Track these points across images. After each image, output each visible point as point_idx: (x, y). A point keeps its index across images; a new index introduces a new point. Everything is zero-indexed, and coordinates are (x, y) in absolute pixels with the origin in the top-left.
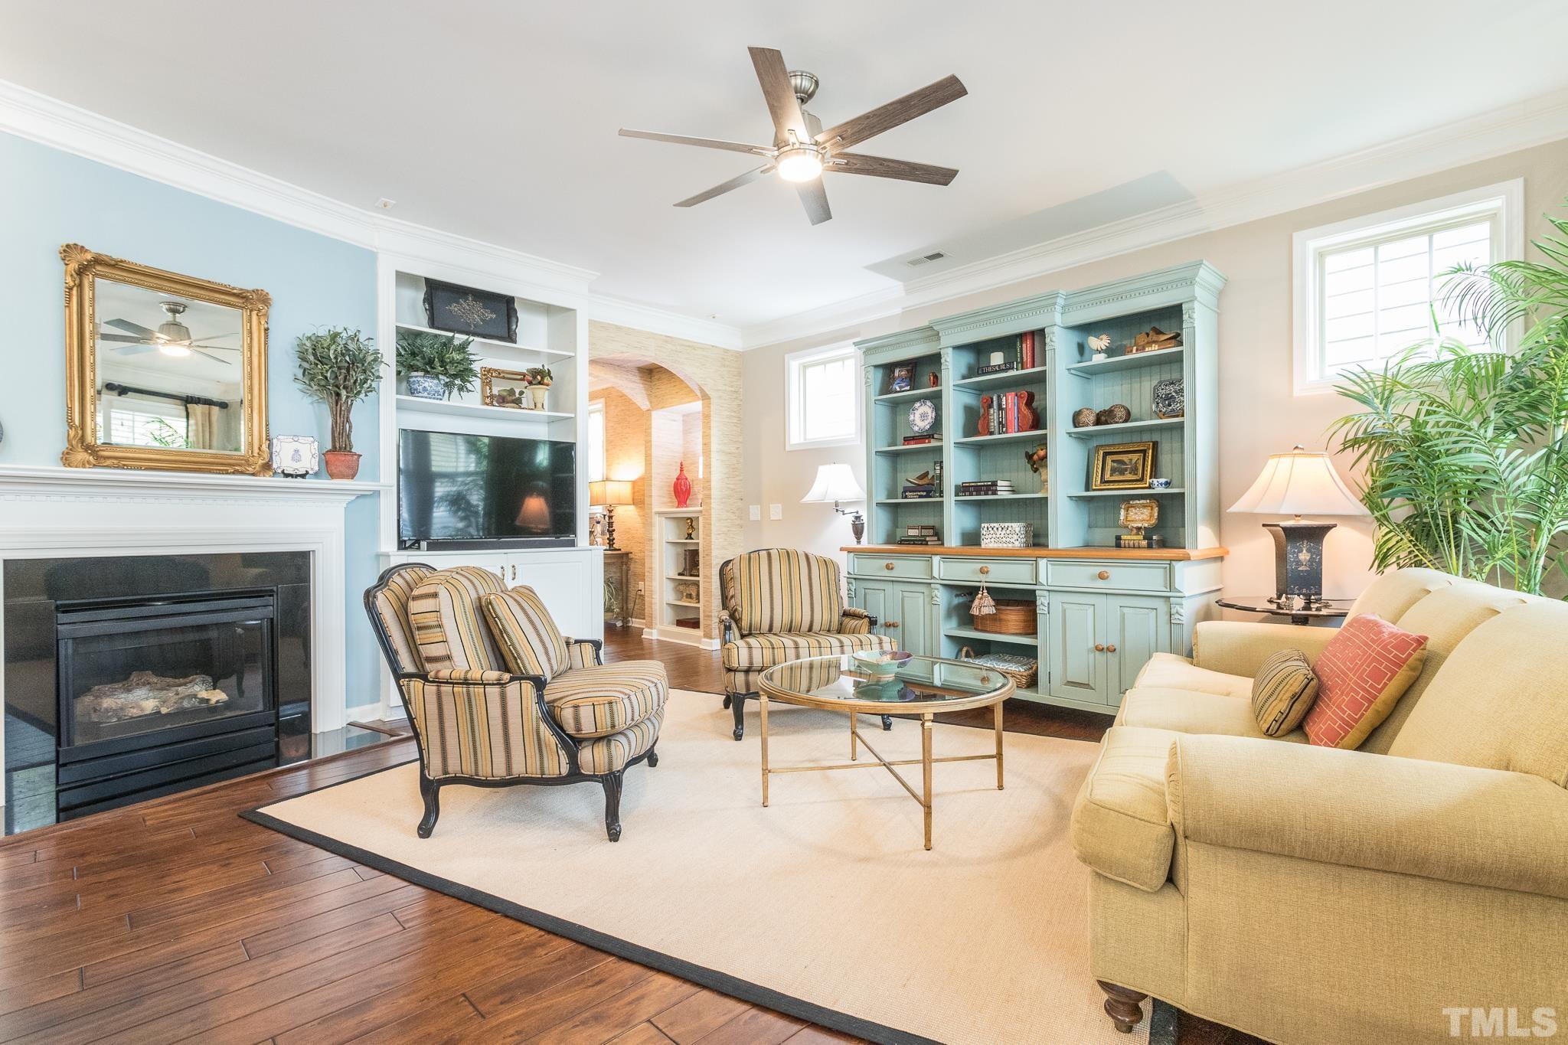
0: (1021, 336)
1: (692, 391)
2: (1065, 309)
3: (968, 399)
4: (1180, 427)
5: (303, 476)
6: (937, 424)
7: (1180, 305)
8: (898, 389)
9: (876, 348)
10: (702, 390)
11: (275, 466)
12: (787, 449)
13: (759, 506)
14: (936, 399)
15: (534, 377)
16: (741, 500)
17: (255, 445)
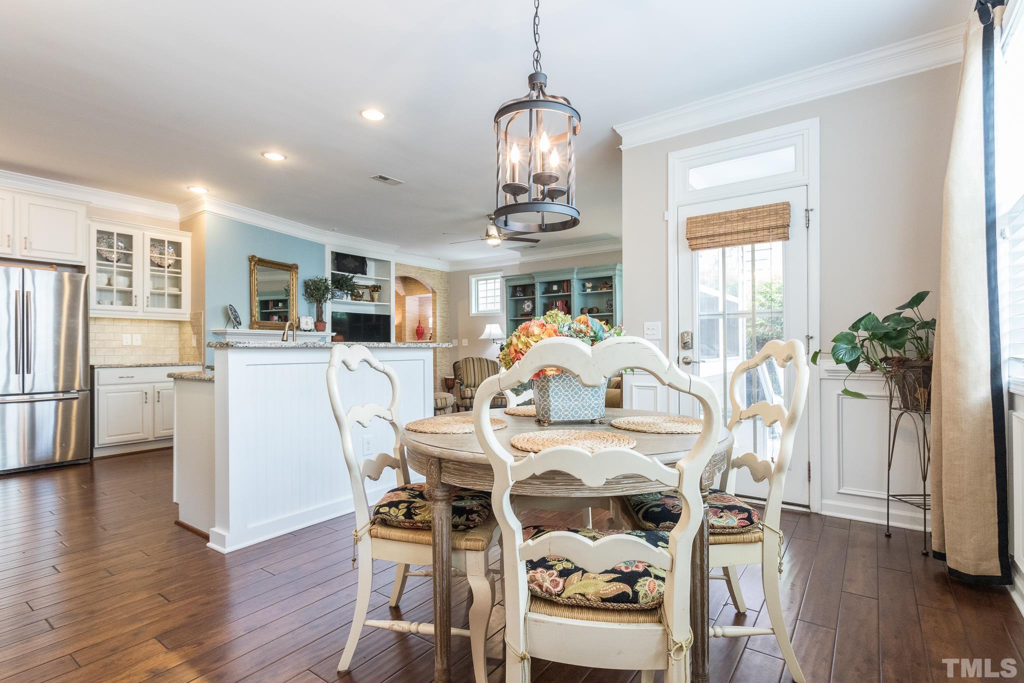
0: (563, 281)
1: (427, 289)
2: (577, 273)
3: (545, 301)
4: (612, 315)
5: (309, 331)
6: (534, 309)
7: (612, 277)
8: (518, 296)
9: (510, 279)
10: (432, 289)
11: (301, 327)
12: (470, 316)
13: (457, 340)
14: (533, 301)
15: (375, 289)
16: (448, 337)
17: (294, 320)
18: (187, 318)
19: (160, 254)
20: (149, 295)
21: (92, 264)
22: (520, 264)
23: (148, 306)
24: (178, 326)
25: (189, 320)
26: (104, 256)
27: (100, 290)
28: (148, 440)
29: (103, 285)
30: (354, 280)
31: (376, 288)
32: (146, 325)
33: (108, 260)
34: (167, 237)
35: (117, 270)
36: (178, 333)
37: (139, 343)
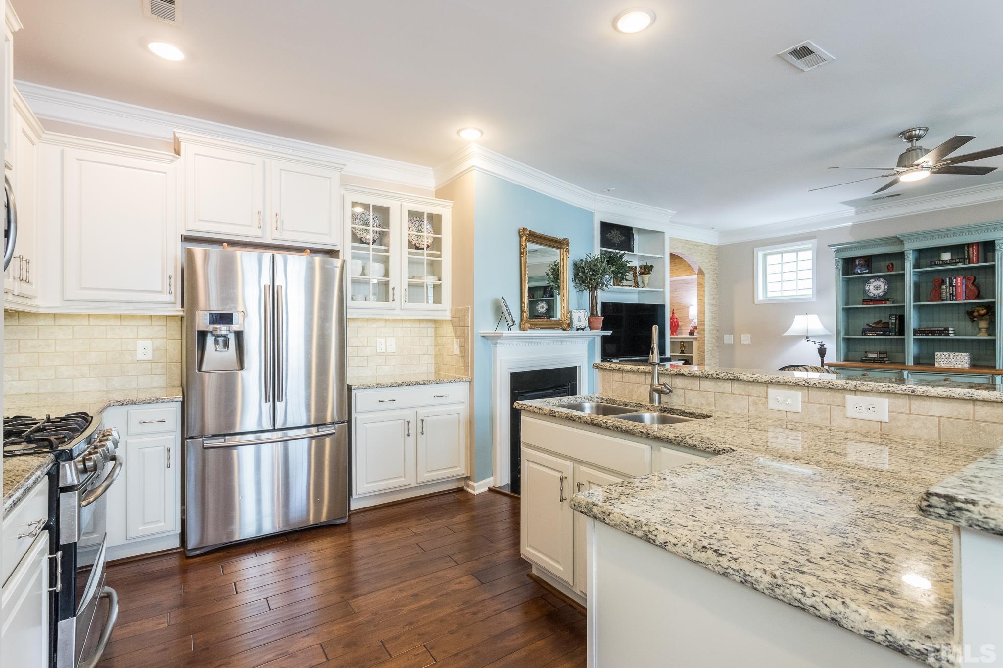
1: (693, 270)
3: (921, 280)
5: (583, 329)
8: (859, 272)
10: (699, 270)
11: (573, 325)
12: (756, 303)
13: (733, 335)
14: (896, 278)
15: (645, 270)
16: (718, 331)
17: (565, 315)
18: (447, 316)
19: (417, 232)
20: (407, 287)
21: (347, 248)
22: (852, 226)
23: (406, 301)
24: (433, 326)
25: (450, 318)
26: (359, 237)
27: (354, 282)
28: (411, 486)
29: (358, 276)
30: (625, 259)
31: (647, 269)
32: (401, 325)
33: (363, 242)
34: (426, 209)
35: (373, 254)
36: (433, 334)
37: (392, 349)
